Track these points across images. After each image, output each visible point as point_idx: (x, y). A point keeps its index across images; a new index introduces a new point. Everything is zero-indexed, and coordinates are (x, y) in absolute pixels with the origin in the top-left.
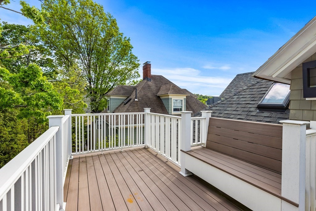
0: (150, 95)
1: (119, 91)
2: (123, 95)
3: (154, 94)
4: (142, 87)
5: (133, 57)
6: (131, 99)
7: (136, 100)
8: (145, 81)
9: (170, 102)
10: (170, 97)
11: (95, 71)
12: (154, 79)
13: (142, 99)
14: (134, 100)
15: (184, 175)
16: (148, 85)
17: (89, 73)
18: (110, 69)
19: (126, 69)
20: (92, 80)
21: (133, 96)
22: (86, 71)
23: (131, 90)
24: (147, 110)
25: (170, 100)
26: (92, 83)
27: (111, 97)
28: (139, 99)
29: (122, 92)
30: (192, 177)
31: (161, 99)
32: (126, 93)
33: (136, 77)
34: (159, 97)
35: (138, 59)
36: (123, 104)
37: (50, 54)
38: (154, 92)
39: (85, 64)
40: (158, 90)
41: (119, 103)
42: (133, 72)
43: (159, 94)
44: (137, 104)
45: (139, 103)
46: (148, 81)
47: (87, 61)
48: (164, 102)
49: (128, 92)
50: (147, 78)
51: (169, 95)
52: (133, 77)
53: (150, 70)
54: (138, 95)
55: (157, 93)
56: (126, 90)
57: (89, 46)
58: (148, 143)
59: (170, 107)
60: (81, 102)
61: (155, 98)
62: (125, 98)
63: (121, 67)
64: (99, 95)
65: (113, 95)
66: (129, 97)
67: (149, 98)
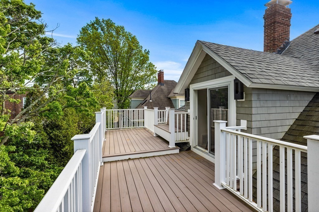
0: (162, 97)
1: (138, 94)
2: (142, 97)
3: (165, 96)
4: (156, 91)
5: (151, 65)
6: (146, 101)
7: (150, 101)
8: (159, 86)
9: (177, 102)
10: (177, 98)
11: (121, 78)
12: (167, 83)
13: (156, 100)
14: (149, 101)
15: (154, 135)
16: (161, 89)
17: (116, 80)
18: (133, 75)
19: (146, 75)
20: (119, 85)
21: (148, 98)
22: (114, 78)
23: (147, 93)
24: (146, 108)
25: (177, 101)
26: (118, 88)
27: (132, 99)
28: (153, 101)
29: (141, 95)
30: (159, 137)
31: (171, 100)
32: (144, 96)
33: (154, 81)
34: (170, 98)
35: (155, 67)
36: (141, 104)
37: (86, 66)
38: (166, 94)
39: (113, 73)
40: (169, 93)
41: (138, 103)
42: (152, 77)
43: (169, 96)
44: (151, 104)
45: (152, 103)
46: (162, 85)
47: (114, 70)
48: (173, 102)
49: (145, 94)
50: (161, 83)
51: (176, 97)
52: (152, 81)
53: (163, 77)
54: (152, 97)
55: (168, 96)
56: (143, 93)
57: (115, 59)
58: (146, 126)
59: (177, 106)
60: (110, 103)
61: (166, 99)
62: (143, 100)
63: (142, 74)
64: (124, 97)
65: (134, 97)
66: (146, 99)
67: (161, 100)
